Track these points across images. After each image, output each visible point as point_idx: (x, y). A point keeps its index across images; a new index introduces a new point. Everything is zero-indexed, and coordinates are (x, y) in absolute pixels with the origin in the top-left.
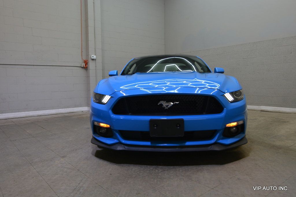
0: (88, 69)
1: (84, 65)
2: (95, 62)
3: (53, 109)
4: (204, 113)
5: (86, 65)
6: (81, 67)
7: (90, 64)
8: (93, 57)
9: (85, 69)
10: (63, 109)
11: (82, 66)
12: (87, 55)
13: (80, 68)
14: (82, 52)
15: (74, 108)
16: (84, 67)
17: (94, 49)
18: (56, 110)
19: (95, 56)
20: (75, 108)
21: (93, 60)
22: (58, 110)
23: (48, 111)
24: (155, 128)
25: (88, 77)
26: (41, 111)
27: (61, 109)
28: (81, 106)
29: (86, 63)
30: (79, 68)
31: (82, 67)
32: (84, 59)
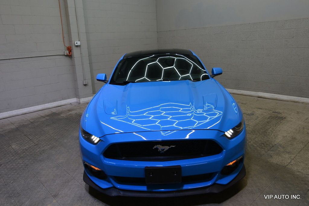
0: (73, 57)
1: (68, 53)
2: (79, 48)
3: (38, 105)
4: (202, 155)
5: (69, 53)
6: (64, 55)
7: (74, 51)
8: (77, 43)
9: (69, 57)
10: (49, 104)
11: (66, 54)
12: (70, 41)
13: (64, 57)
14: (63, 37)
15: (61, 101)
16: (68, 55)
17: (78, 34)
18: (42, 105)
19: (79, 42)
20: (63, 101)
21: (77, 46)
22: (44, 105)
23: (33, 107)
24: (151, 175)
25: (73, 66)
26: (26, 109)
27: (47, 104)
28: (69, 98)
29: (70, 49)
30: (62, 56)
31: (66, 56)
32: (67, 45)
